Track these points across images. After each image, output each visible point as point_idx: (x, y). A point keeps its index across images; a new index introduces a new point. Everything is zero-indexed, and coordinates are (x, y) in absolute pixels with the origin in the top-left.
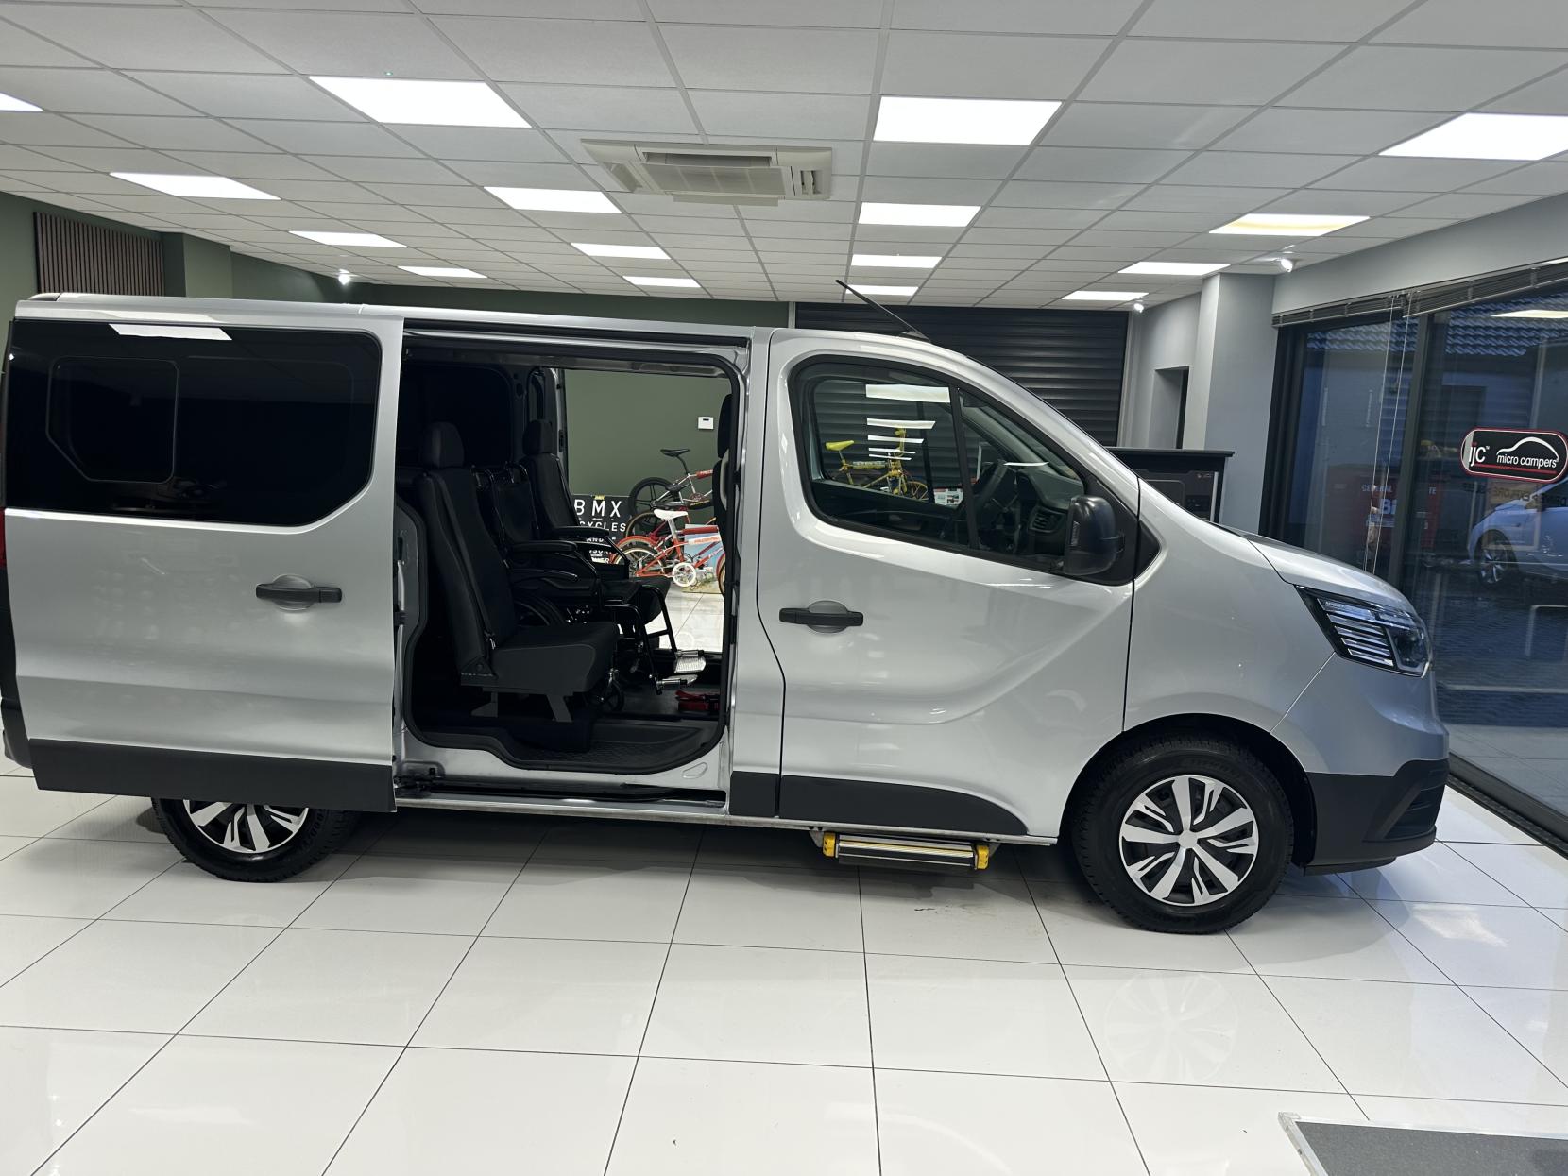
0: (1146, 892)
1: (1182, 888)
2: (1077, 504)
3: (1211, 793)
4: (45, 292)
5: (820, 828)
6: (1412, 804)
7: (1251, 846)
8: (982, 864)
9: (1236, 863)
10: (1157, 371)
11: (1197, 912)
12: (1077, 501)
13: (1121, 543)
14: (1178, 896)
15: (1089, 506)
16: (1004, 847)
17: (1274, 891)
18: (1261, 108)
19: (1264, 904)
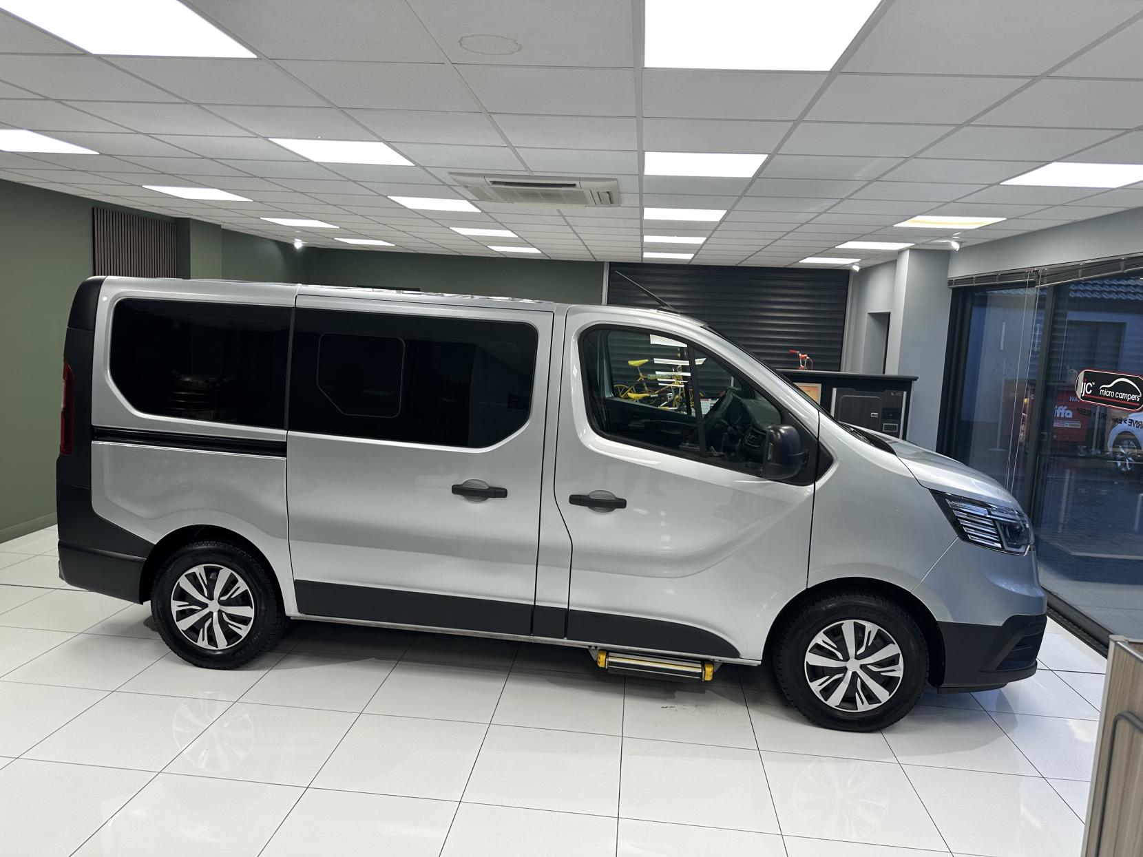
0: (824, 701)
1: (849, 699)
2: (772, 431)
3: (870, 633)
4: (98, 275)
5: (596, 647)
6: (1016, 646)
7: (898, 671)
8: (708, 677)
9: (887, 683)
10: (869, 314)
11: (859, 716)
12: (772, 429)
13: (805, 457)
14: (846, 705)
15: (780, 432)
16: (725, 665)
17: (915, 704)
18: (907, 159)
19: (908, 712)
